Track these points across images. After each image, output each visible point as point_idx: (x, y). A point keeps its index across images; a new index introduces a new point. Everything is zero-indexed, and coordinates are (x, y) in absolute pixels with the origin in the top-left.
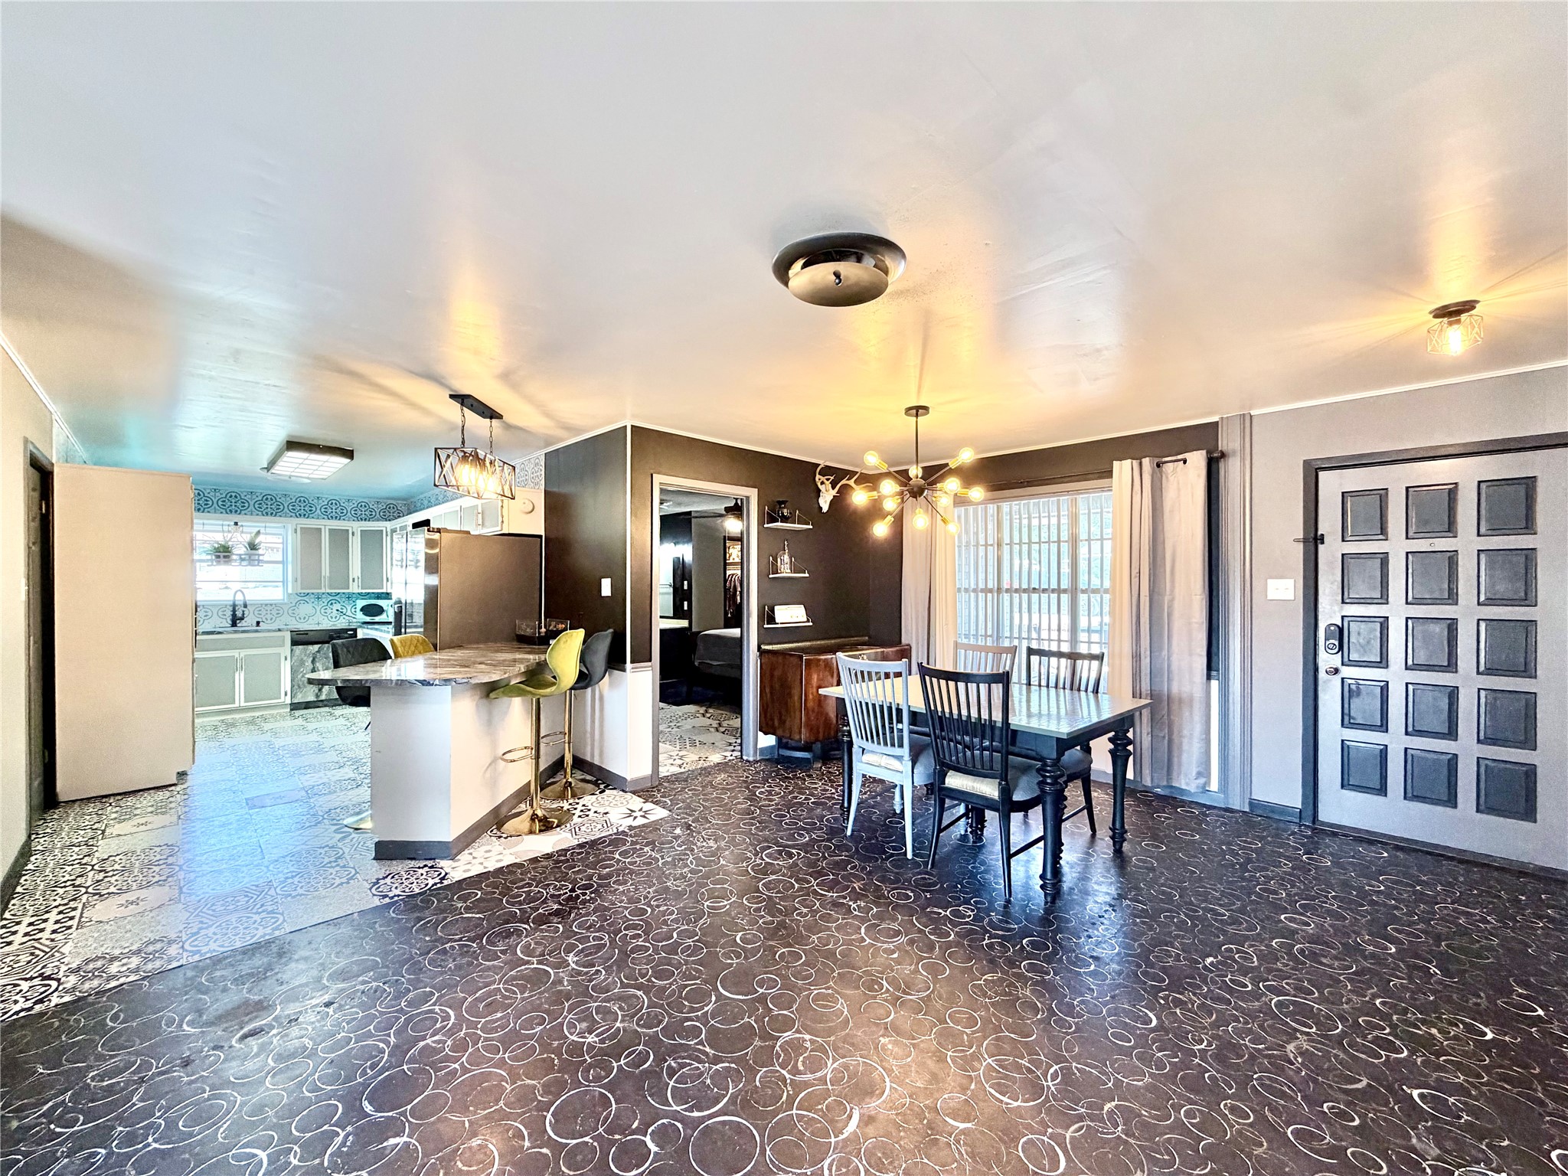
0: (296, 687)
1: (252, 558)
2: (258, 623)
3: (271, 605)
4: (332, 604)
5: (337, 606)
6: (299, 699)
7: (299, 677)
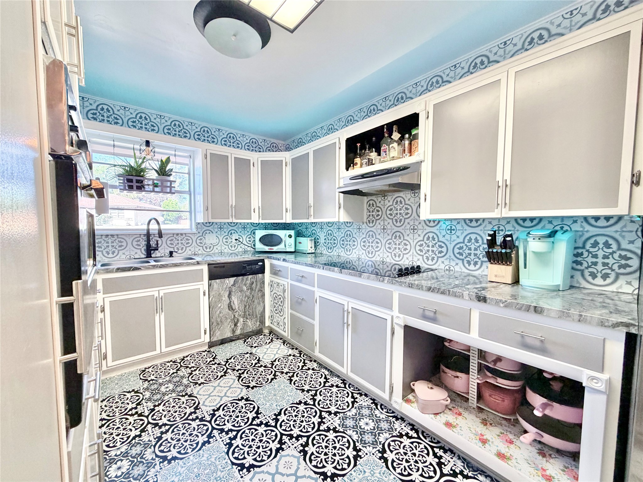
0: (215, 324)
1: (165, 184)
2: (171, 254)
3: (182, 234)
4: (231, 234)
5: (235, 236)
6: (218, 336)
7: (218, 312)
